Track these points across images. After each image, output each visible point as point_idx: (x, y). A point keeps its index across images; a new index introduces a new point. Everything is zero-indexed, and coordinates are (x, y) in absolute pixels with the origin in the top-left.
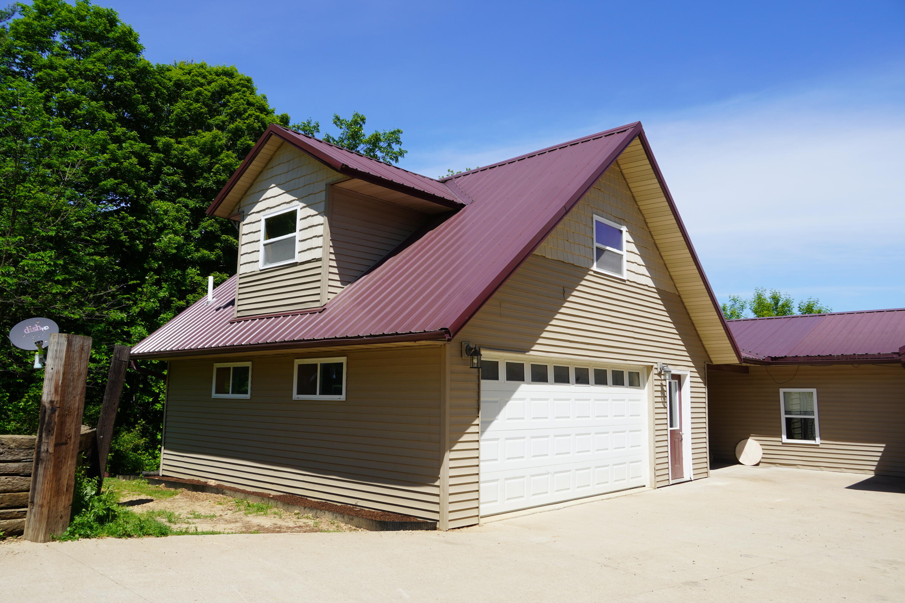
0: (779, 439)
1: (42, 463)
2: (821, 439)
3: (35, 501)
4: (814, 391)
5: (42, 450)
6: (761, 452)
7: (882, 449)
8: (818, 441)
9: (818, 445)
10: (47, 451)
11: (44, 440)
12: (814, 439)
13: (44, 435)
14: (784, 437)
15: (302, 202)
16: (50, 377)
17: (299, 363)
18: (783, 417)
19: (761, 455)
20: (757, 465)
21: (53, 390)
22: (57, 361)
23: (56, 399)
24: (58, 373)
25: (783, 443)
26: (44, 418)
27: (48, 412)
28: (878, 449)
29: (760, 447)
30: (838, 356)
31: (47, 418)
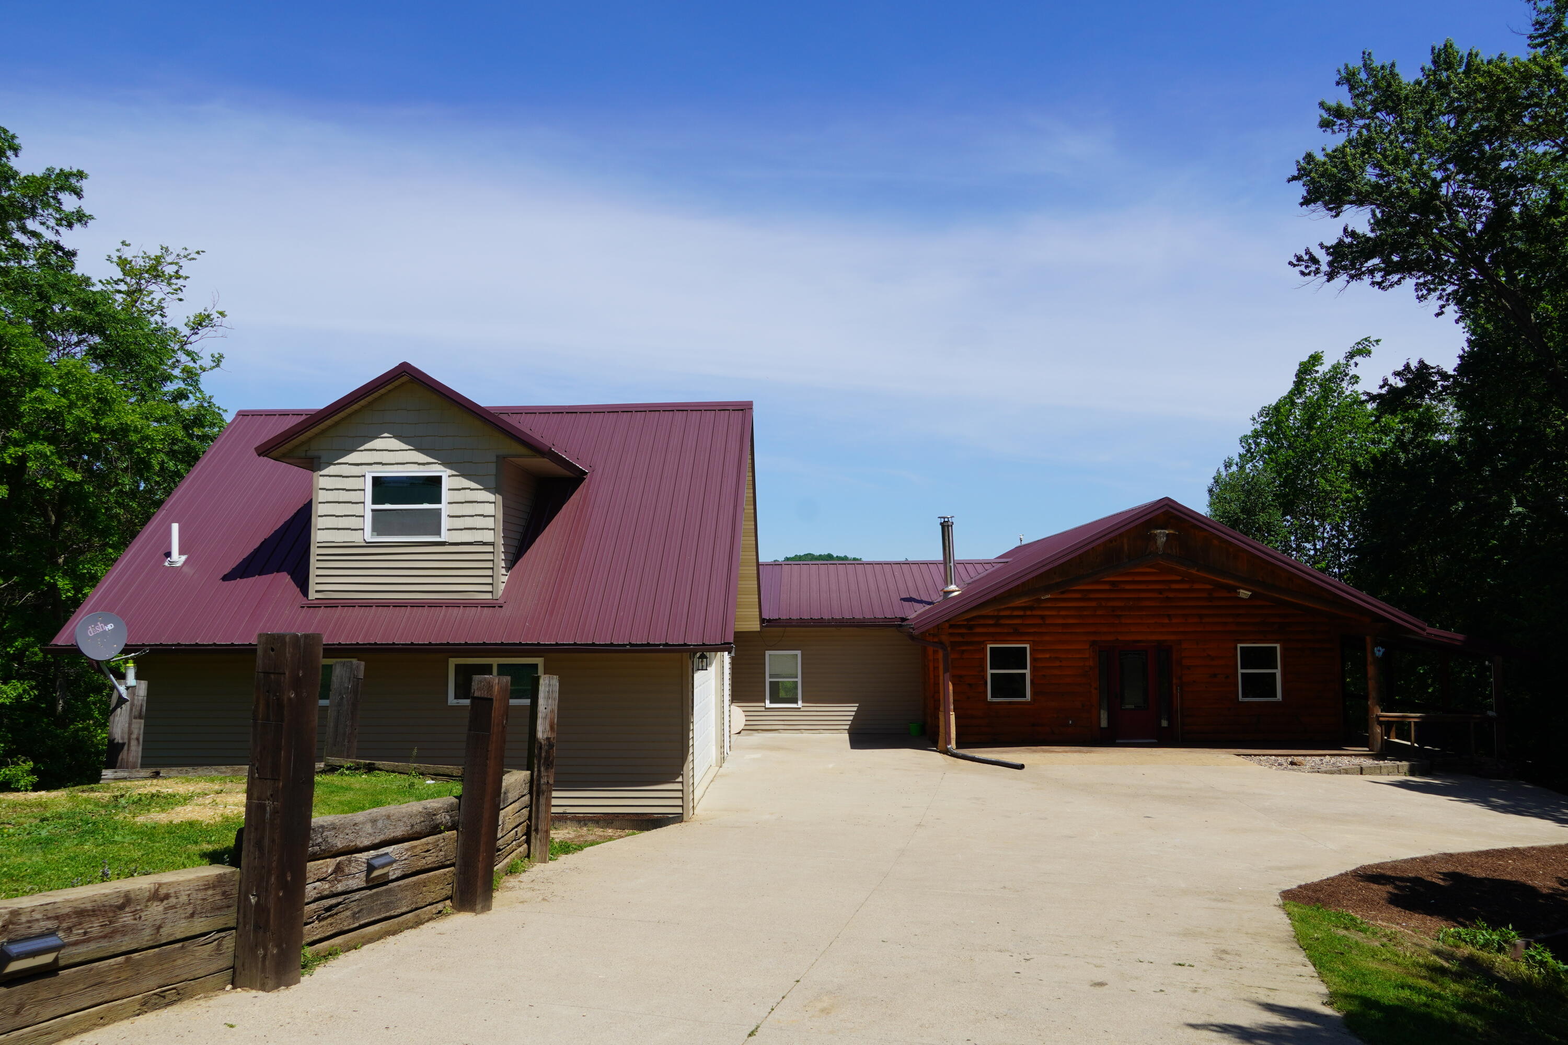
0: (763, 704)
1: (543, 794)
2: (803, 702)
3: (540, 828)
4: (799, 653)
5: (542, 782)
6: (744, 718)
7: (855, 709)
8: (800, 704)
9: (800, 708)
10: (548, 782)
11: (543, 774)
12: (797, 702)
13: (542, 769)
14: (767, 702)
15: (451, 469)
16: (544, 716)
17: (457, 663)
18: (768, 680)
19: (744, 722)
20: (739, 733)
21: (548, 728)
22: (550, 701)
23: (552, 736)
24: (552, 711)
25: (766, 708)
26: (540, 754)
27: (545, 748)
28: (853, 708)
29: (743, 714)
30: (829, 619)
31: (543, 754)
